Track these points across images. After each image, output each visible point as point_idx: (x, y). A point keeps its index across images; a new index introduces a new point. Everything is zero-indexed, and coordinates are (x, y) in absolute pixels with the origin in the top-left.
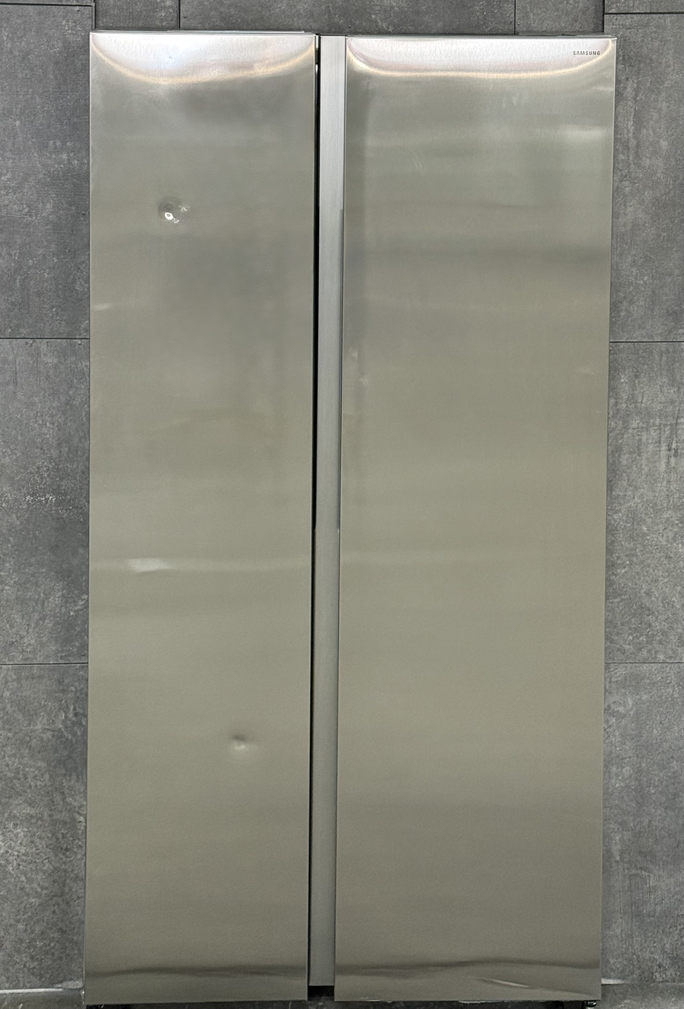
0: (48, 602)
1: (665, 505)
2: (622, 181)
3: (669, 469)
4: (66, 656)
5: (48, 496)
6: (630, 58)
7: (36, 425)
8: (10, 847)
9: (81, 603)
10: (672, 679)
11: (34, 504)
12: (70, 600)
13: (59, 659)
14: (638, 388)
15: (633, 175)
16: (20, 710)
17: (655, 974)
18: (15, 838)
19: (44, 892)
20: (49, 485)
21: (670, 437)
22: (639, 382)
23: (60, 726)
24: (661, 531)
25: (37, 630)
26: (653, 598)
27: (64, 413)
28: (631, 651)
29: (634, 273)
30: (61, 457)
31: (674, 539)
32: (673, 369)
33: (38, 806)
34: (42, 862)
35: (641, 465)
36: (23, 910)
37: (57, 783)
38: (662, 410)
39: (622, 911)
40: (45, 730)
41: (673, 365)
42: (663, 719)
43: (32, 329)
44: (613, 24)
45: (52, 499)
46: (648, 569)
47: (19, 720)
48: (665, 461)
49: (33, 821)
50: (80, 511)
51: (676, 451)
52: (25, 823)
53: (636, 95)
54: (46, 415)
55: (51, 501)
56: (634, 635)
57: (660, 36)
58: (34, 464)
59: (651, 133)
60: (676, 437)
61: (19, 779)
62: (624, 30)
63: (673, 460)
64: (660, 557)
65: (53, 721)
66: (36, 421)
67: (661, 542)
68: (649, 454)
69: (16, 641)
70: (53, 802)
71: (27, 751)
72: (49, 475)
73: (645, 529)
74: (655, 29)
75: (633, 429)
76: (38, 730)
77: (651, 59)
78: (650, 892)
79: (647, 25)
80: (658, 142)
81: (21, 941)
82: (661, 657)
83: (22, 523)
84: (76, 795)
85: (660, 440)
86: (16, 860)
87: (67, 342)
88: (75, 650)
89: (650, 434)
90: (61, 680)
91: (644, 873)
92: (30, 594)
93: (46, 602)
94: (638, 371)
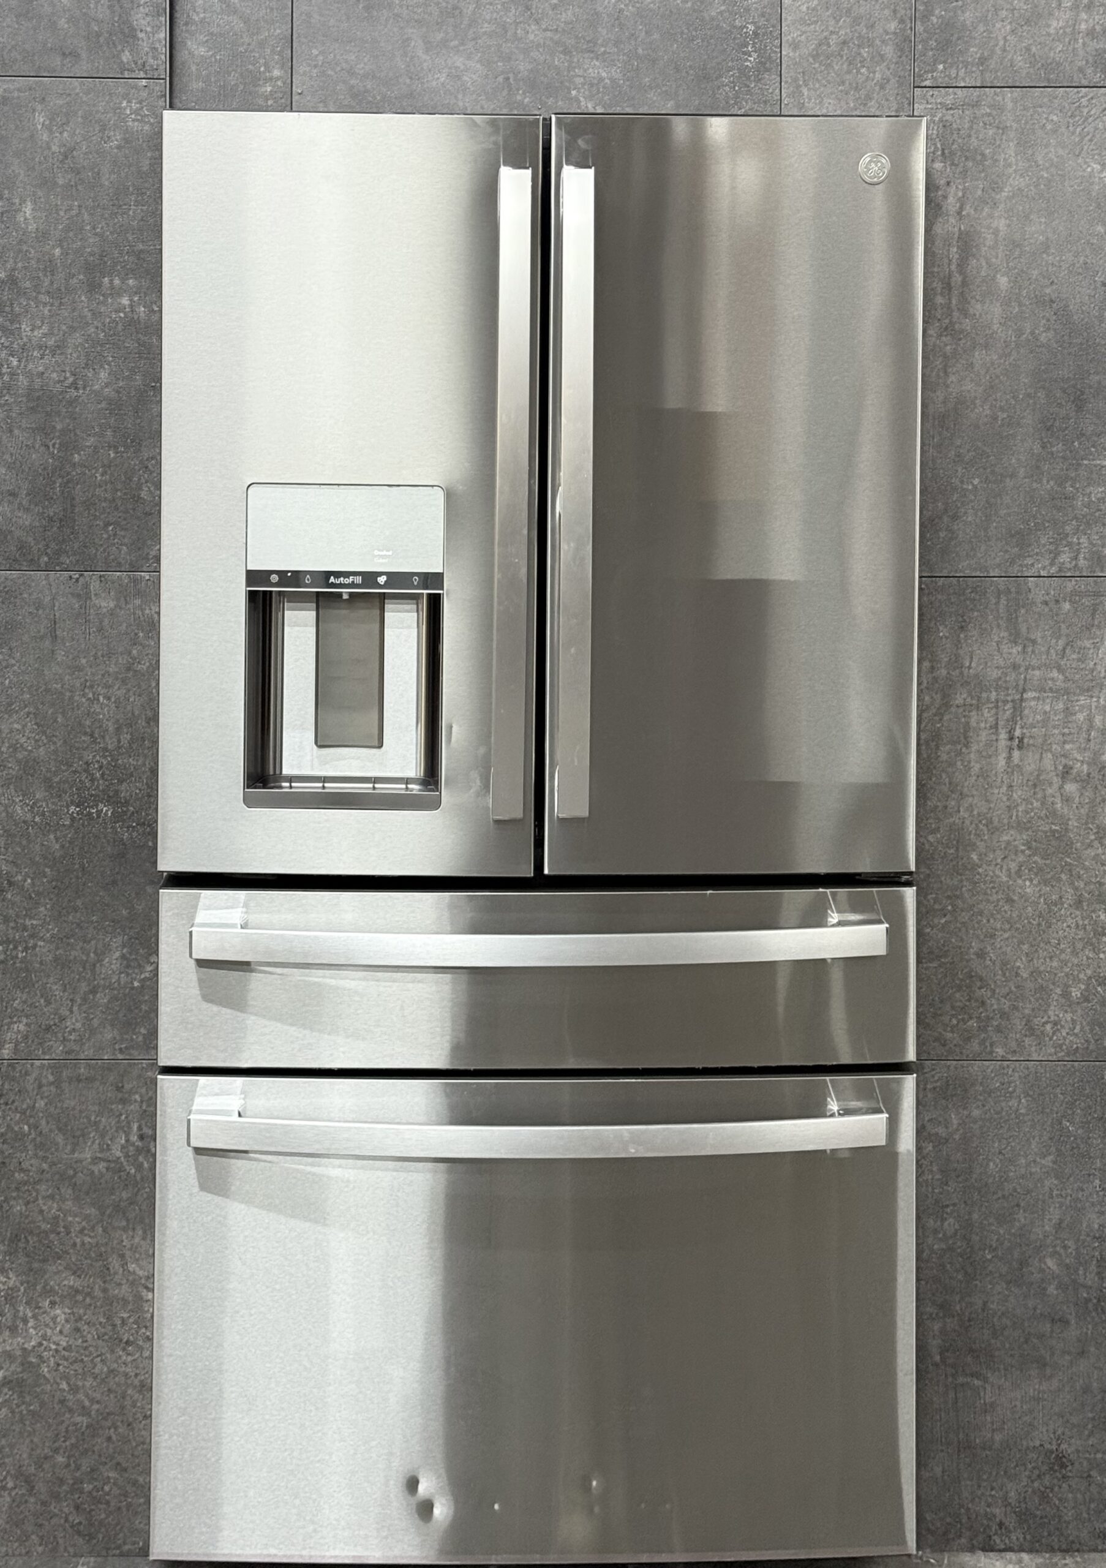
0: (101, 965)
1: (1006, 821)
2: (941, 335)
3: (1012, 768)
4: (126, 1048)
5: (101, 806)
6: (952, 153)
7: (84, 700)
8: (44, 1337)
9: (149, 968)
10: (1016, 1086)
11: (80, 819)
12: (132, 964)
13: (117, 1052)
14: (964, 645)
15: (957, 326)
16: (60, 1130)
17: (993, 1538)
18: (51, 1324)
19: (96, 1407)
20: (103, 790)
21: (1013, 720)
22: (966, 636)
23: (119, 1154)
24: (999, 861)
25: (84, 1008)
26: (988, 962)
27: (124, 681)
28: (955, 1042)
29: (959, 474)
30: (119, 748)
31: (1019, 873)
32: (1017, 617)
33: (86, 1275)
34: (92, 1360)
35: (969, 762)
36: (63, 1434)
37: (115, 1242)
38: (1000, 678)
39: (943, 1440)
40: (95, 1160)
41: (1015, 611)
42: (1003, 1147)
43: (77, 557)
44: (927, 103)
45: (107, 811)
46: (979, 917)
47: (57, 1144)
48: (1004, 755)
49: (80, 1298)
50: (148, 829)
51: (1021, 740)
52: (67, 1302)
53: (961, 208)
54: (98, 685)
55: (106, 814)
56: (960, 1017)
57: (997, 121)
58: (80, 758)
59: (984, 264)
60: (1021, 719)
61: (59, 1233)
62: (944, 112)
63: (1016, 754)
64: (998, 900)
65: (108, 1145)
66: (83, 695)
67: (998, 877)
68: (981, 744)
69: (55, 1025)
70: (108, 1269)
71: (70, 1191)
72: (103, 775)
73: (974, 857)
74: (988, 111)
75: (958, 706)
76: (86, 1159)
77: (983, 155)
78: (986, 1412)
79: (976, 105)
80: (994, 279)
81: (62, 1481)
82: (1000, 1051)
83: (62, 847)
84: (143, 1259)
85: (997, 724)
86: (54, 1356)
87: (129, 576)
88: (141, 1038)
89: (982, 715)
90: (120, 1085)
91: (976, 1382)
92: (73, 953)
93: (98, 965)
94: (965, 621)
